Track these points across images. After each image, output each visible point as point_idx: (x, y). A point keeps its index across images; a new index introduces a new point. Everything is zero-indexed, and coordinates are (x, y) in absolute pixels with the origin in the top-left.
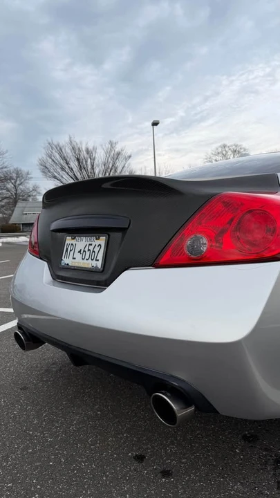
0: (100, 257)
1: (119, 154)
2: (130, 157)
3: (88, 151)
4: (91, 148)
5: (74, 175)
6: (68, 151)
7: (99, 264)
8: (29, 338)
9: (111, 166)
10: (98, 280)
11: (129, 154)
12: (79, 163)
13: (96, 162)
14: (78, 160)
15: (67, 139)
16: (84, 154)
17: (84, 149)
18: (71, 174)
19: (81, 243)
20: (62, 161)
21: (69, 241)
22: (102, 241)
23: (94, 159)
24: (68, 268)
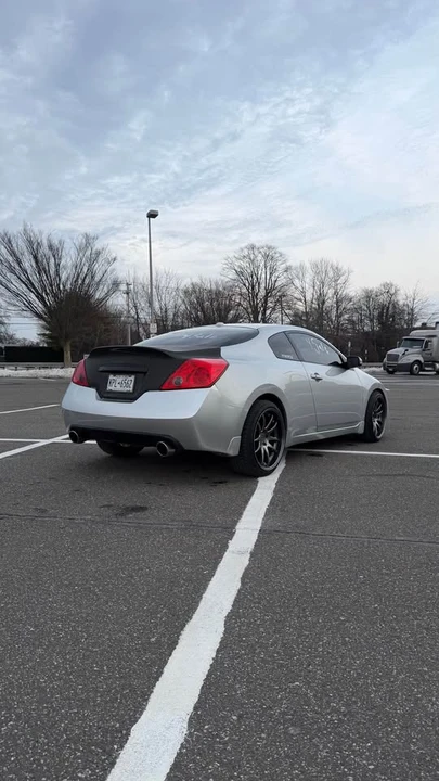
0: (132, 386)
1: (98, 253)
2: (115, 259)
3: (51, 247)
4: (56, 242)
5: (29, 279)
6: (20, 245)
7: (131, 390)
8: (80, 434)
9: (85, 270)
10: (130, 397)
11: (114, 255)
12: (37, 262)
13: (63, 262)
14: (35, 258)
15: (21, 228)
16: (45, 249)
17: (45, 242)
18: (23, 277)
19: (120, 379)
20: (10, 259)
21: (111, 377)
22: (133, 378)
23: (60, 259)
24: (111, 392)
